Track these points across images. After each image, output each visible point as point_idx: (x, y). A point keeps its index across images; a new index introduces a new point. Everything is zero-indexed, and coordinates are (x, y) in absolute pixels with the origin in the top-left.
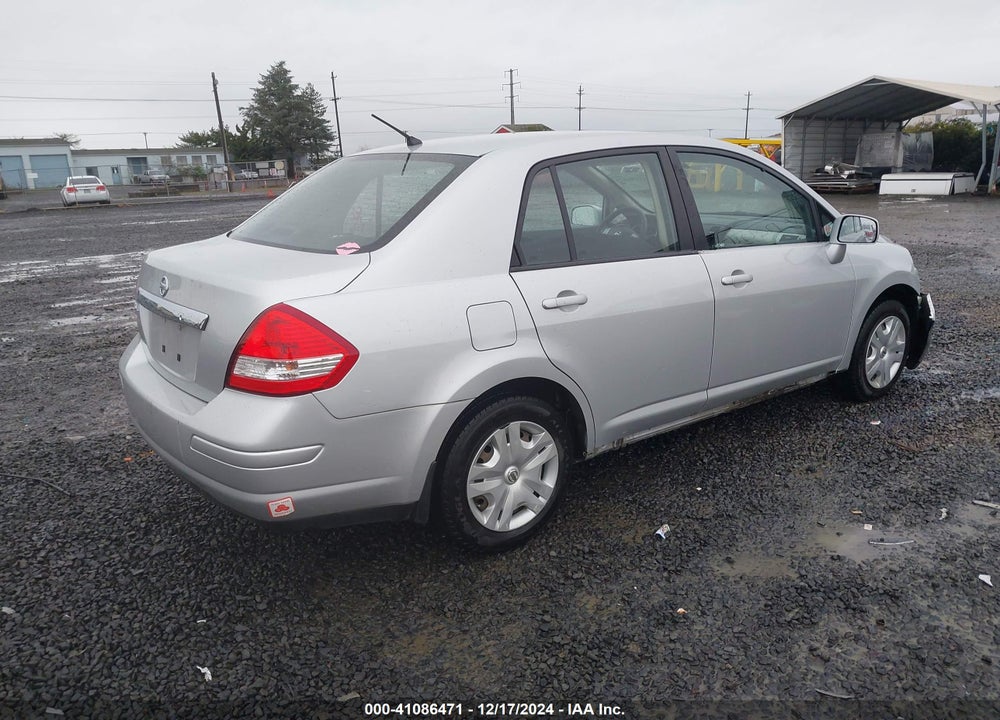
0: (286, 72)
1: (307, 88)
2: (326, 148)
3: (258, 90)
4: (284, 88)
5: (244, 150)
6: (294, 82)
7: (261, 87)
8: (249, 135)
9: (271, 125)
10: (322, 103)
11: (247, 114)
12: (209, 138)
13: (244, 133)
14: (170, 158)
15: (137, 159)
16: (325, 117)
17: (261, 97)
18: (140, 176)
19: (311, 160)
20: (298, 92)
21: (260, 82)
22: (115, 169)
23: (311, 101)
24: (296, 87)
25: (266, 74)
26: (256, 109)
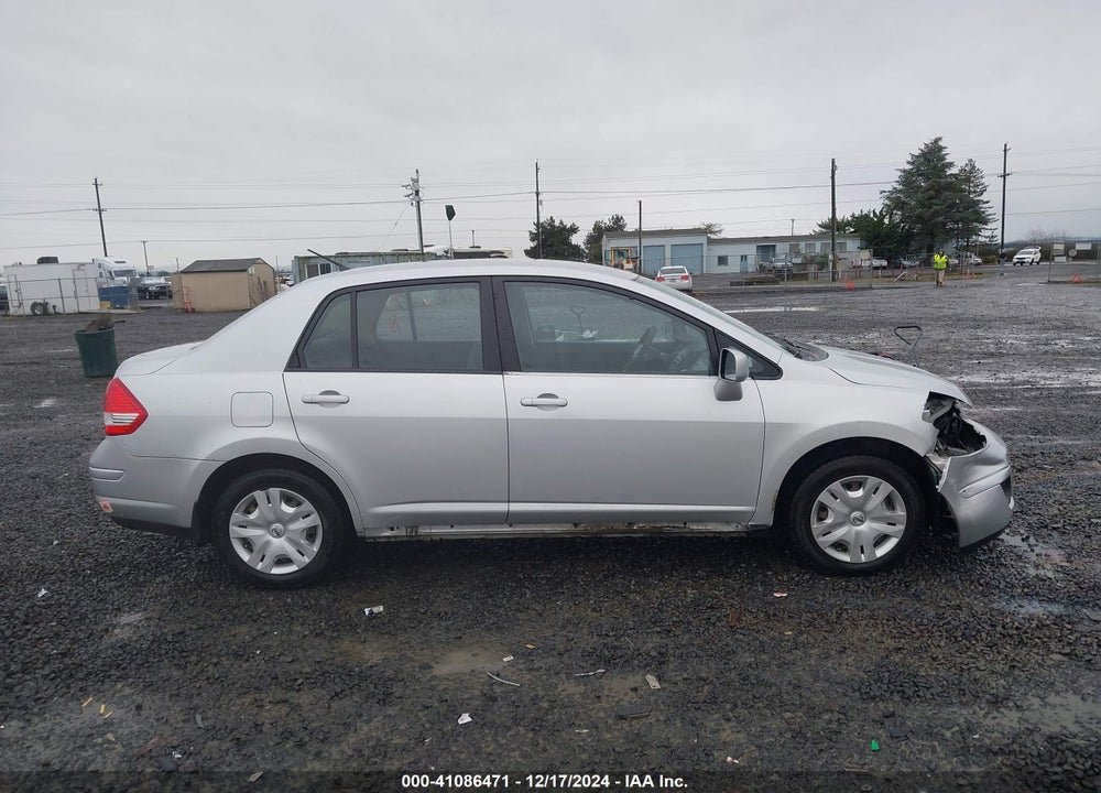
0: (941, 148)
1: (966, 165)
2: (976, 232)
3: (904, 171)
4: (935, 167)
5: (877, 237)
6: (949, 159)
7: (909, 167)
8: (886, 221)
9: (913, 209)
10: (983, 180)
11: (888, 198)
12: (848, 224)
13: (881, 217)
14: (798, 245)
15: (766, 246)
16: (984, 197)
17: (907, 179)
18: (765, 264)
19: (957, 248)
20: (954, 171)
21: (908, 163)
22: (744, 258)
23: (968, 180)
24: (951, 165)
25: (917, 153)
26: (900, 191)
